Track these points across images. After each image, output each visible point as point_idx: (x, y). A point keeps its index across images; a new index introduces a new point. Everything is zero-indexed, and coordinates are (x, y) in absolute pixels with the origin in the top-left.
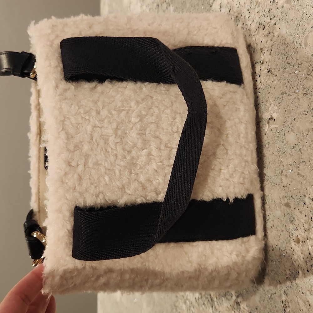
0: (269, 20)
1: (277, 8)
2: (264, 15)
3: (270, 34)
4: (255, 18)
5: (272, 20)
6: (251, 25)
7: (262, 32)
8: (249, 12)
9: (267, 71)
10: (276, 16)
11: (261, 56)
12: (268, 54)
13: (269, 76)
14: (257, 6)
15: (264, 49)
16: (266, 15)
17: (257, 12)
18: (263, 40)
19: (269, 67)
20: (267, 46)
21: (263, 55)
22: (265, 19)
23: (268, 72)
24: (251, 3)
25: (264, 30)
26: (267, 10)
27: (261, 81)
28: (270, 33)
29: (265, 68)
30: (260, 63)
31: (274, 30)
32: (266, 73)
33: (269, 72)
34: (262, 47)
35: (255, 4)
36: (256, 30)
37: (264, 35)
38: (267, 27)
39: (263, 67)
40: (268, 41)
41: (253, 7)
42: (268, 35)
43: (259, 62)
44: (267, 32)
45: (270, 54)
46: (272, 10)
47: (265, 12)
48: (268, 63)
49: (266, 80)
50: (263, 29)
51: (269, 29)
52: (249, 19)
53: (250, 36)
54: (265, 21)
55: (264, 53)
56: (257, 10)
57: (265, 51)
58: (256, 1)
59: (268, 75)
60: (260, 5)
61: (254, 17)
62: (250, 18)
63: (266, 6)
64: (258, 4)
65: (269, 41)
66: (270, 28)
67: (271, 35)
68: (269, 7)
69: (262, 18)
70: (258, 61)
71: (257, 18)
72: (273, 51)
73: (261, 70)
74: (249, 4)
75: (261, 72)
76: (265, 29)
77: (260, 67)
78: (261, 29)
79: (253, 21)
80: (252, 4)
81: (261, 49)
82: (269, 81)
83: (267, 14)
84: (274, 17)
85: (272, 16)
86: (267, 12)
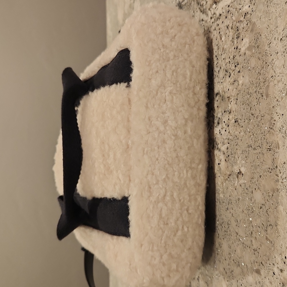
0: (233, 68)
1: (240, 55)
2: (229, 62)
3: (235, 82)
4: (222, 65)
5: (236, 67)
6: (219, 71)
7: (228, 79)
8: (217, 58)
9: (234, 121)
10: (240, 63)
11: (228, 104)
12: (234, 103)
13: (236, 126)
14: (223, 53)
15: (230, 97)
16: (231, 63)
17: (224, 59)
18: (230, 88)
19: (236, 117)
20: (233, 95)
21: (230, 104)
22: (230, 66)
23: (235, 122)
24: (218, 49)
25: (230, 78)
26: (232, 57)
27: (229, 131)
28: (235, 81)
29: (232, 118)
30: (228, 112)
31: (238, 78)
32: (234, 123)
33: (236, 123)
34: (229, 96)
35: (222, 51)
36: (224, 77)
37: (230, 83)
38: (232, 75)
39: (231, 117)
40: (233, 89)
41: (220, 53)
42: (233, 82)
43: (227, 111)
44: (232, 80)
45: (236, 103)
46: (236, 57)
47: (230, 59)
48: (234, 112)
49: (234, 131)
50: (229, 77)
51: (234, 77)
52: (217, 65)
53: (219, 83)
54: (231, 69)
55: (231, 102)
56: (223, 57)
57: (232, 100)
58: (222, 47)
59: (235, 125)
60: (226, 52)
61: (222, 64)
62: (218, 64)
63: (231, 53)
64: (224, 51)
65: (235, 90)
66: (235, 76)
67: (236, 84)
68: (233, 53)
69: (228, 64)
70: (226, 110)
71: (224, 65)
72: (238, 101)
73: (229, 119)
74: (217, 50)
75: (229, 122)
76: (231, 77)
77: (228, 116)
78: (228, 76)
79: (220, 68)
80: (219, 50)
81: (228, 97)
82: (236, 132)
83: (232, 61)
84: (238, 64)
85: (236, 64)
86: (232, 59)
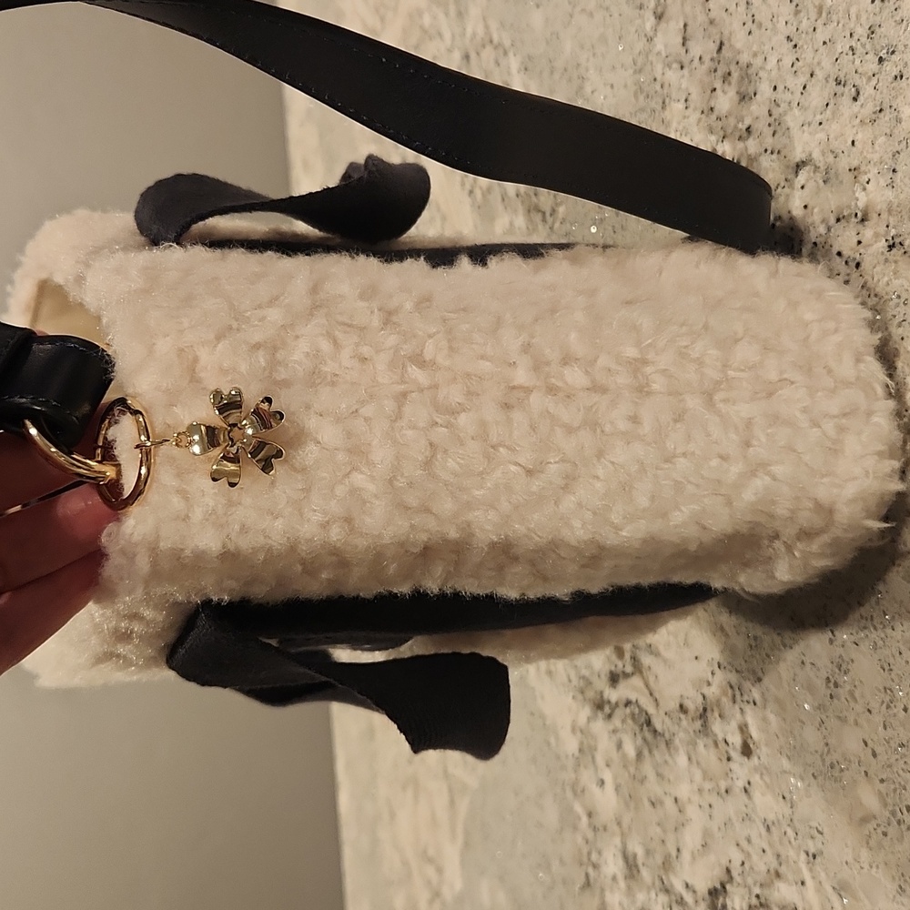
0: (874, 67)
1: (898, 18)
2: (852, 48)
3: (883, 114)
4: (819, 63)
5: (886, 63)
6: (804, 88)
7: (848, 108)
8: (793, 43)
9: (887, 244)
10: (901, 47)
11: (854, 192)
12: (883, 183)
13: (896, 262)
14: (820, 22)
15: (863, 168)
16: (860, 50)
17: (825, 43)
18: (859, 137)
19: (893, 232)
20: (876, 157)
21: (864, 189)
22: (857, 62)
23: (891, 247)
24: (797, 13)
25: (858, 103)
26: (861, 31)
27: (865, 283)
28: (881, 111)
29: (877, 235)
30: (853, 220)
31: (895, 97)
32: (883, 253)
33: (894, 250)
34: (855, 163)
35: (813, 15)
36: (827, 105)
37: (858, 120)
38: (867, 91)
39: (867, 233)
40: (876, 138)
41: (805, 24)
42: (874, 117)
43: (850, 215)
44: (870, 108)
45: (891, 185)
46: (882, 29)
47: (856, 37)
48: (884, 216)
49: (886, 279)
50: (855, 99)
51: (878, 97)
52: (794, 69)
53: (805, 128)
54: (859, 71)
55: (868, 183)
56: (821, 35)
57: (869, 176)
58: (817, 4)
59: (891, 258)
60: (835, 18)
61: (816, 61)
62: (798, 64)
63: (858, 17)
64: (824, 15)
65: (882, 139)
66: (881, 93)
67: (887, 116)
68: (868, 19)
69: (845, 60)
70: (845, 214)
71: (827, 63)
72: (899, 174)
73: (859, 242)
74: (791, 18)
75: (862, 251)
76: (861, 98)
77: (854, 233)
78: (846, 100)
79: (812, 75)
80: (802, 14)
81: (854, 170)
82: (896, 283)
83: (863, 46)
84: (893, 52)
85: (885, 51)
86: (864, 39)
